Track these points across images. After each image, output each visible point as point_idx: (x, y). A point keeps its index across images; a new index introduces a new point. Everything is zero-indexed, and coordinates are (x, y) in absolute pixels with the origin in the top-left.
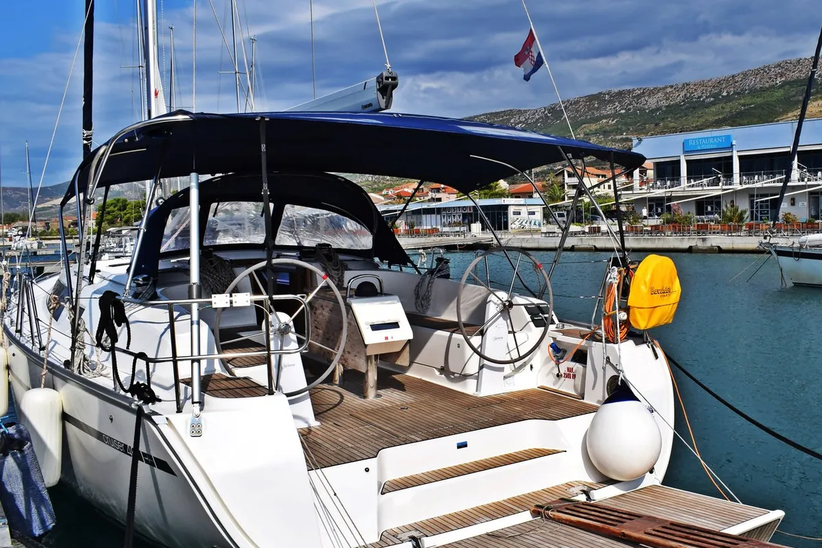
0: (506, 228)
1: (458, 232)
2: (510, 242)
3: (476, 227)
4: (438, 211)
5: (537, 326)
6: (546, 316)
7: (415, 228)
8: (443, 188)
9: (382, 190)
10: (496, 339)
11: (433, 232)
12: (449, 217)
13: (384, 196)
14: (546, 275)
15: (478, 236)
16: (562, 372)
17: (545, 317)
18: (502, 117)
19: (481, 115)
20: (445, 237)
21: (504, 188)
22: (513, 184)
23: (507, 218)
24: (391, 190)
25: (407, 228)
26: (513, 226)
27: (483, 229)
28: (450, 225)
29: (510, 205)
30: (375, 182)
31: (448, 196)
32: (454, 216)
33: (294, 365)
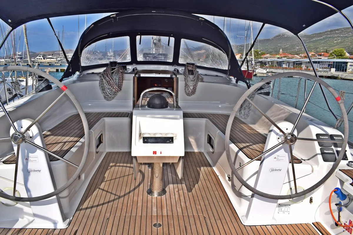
0: (346, 71)
1: (325, 71)
2: (346, 77)
3: (333, 70)
4: (319, 62)
5: (325, 160)
6: (339, 149)
7: (309, 68)
8: (323, 55)
9: (300, 54)
10: (272, 170)
12: (323, 65)
13: (300, 56)
14: (344, 111)
15: (333, 73)
16: (343, 221)
17: (337, 151)
18: (351, 29)
19: (342, 28)
20: (320, 73)
21: (347, 56)
22: (352, 55)
23: (347, 67)
24: (303, 54)
25: (306, 68)
26: (349, 70)
27: (336, 71)
28: (323, 68)
29: (349, 62)
30: (298, 51)
31: (324, 57)
32: (325, 65)
33: (40, 171)
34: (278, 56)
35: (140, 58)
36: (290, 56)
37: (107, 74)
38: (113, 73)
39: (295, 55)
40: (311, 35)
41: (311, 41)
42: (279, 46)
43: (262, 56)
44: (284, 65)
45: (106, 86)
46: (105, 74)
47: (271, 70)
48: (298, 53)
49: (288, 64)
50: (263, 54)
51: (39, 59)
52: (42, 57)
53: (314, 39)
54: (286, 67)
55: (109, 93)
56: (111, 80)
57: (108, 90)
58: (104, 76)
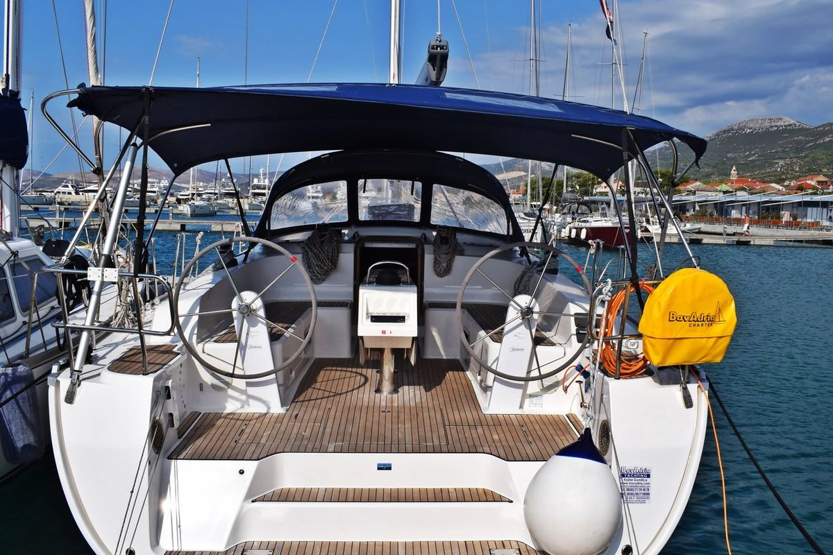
4: (824, 204)
5: (579, 341)
7: (799, 220)
9: (784, 180)
11: (815, 225)
13: (785, 187)
20: (825, 232)
24: (794, 181)
25: (790, 219)
30: (783, 173)
33: (260, 347)
34: (724, 187)
35: (363, 215)
36: (758, 187)
37: (314, 244)
38: (322, 242)
39: (771, 182)
40: (819, 127)
41: (820, 145)
42: (730, 159)
43: (681, 188)
44: (733, 212)
45: (314, 261)
46: (310, 243)
47: (697, 226)
48: (784, 177)
49: (744, 208)
50: (685, 181)
51: (64, 193)
52: (70, 188)
53: (828, 139)
54: (739, 216)
55: (318, 273)
56: (320, 253)
57: (317, 268)
58: (309, 247)
